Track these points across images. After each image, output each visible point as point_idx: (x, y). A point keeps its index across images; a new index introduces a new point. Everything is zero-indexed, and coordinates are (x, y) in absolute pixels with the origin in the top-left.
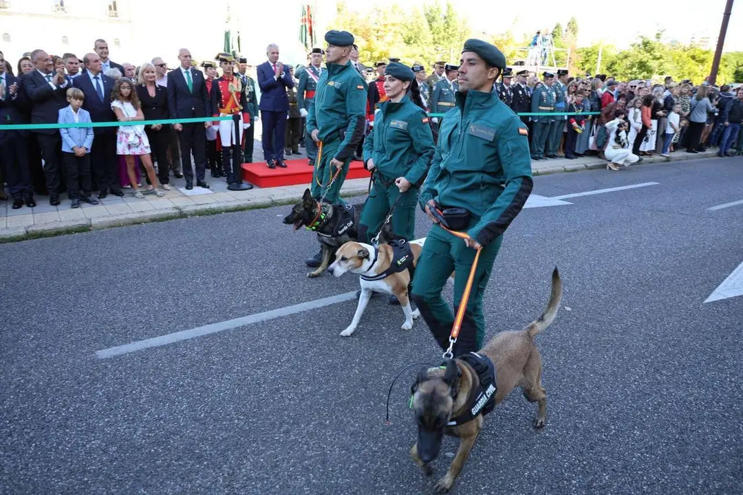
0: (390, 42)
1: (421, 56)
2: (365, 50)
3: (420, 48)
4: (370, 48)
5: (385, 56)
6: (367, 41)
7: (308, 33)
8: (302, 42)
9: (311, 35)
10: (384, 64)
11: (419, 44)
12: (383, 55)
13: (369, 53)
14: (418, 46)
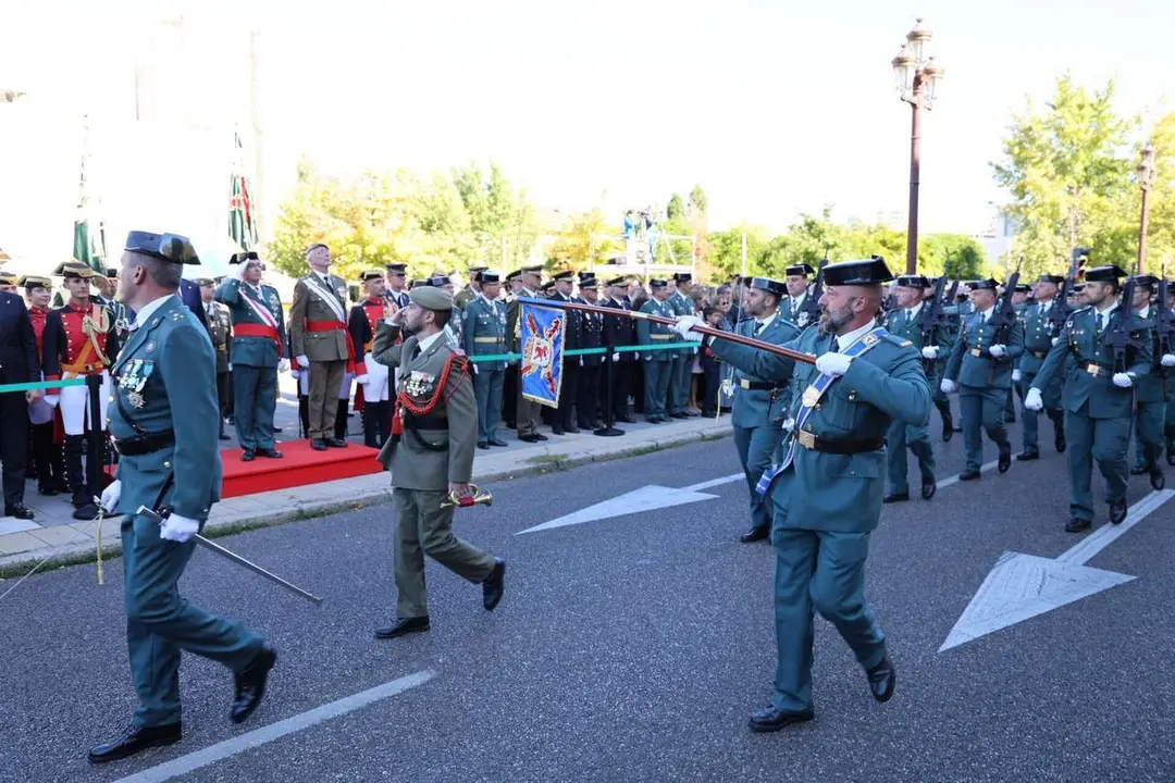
1: (451, 251)
2: (350, 243)
3: (450, 238)
4: (361, 239)
5: (388, 252)
6: (356, 227)
7: (246, 224)
8: (235, 238)
9: (250, 227)
11: (448, 231)
12: (384, 251)
13: (358, 249)
14: (446, 234)
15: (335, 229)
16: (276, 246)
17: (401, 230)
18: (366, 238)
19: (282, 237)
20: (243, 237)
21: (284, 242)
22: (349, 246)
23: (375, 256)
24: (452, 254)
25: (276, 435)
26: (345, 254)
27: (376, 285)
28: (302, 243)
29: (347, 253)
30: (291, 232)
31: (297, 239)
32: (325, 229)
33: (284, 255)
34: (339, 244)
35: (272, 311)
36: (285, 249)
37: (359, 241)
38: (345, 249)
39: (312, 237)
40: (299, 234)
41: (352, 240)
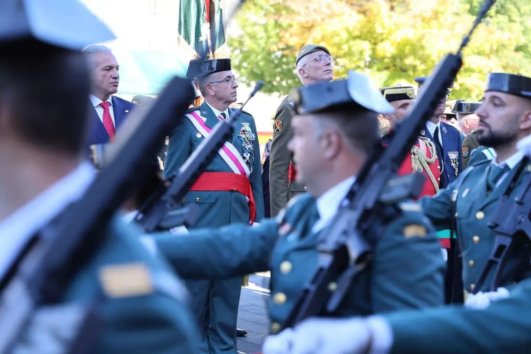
0: (428, 14)
1: (518, 49)
2: (355, 38)
3: (517, 27)
4: (371, 32)
5: (414, 52)
6: (364, 13)
7: (204, 15)
8: (187, 38)
9: (211, 19)
10: (404, 96)
11: (515, 16)
12: (407, 49)
13: (366, 46)
14: (511, 20)
15: (331, 16)
16: (241, 43)
17: (436, 15)
18: (378, 29)
19: (249, 30)
20: (198, 34)
21: (253, 37)
22: (352, 43)
23: (394, 58)
24: (520, 54)
25: (239, 341)
26: (345, 55)
27: (402, 111)
28: (280, 39)
29: (349, 54)
30: (263, 21)
31: (273, 33)
32: (314, 16)
33: (253, 57)
34: (336, 40)
35: (242, 151)
36: (255, 47)
37: (369, 36)
38: (345, 48)
39: (295, 29)
40: (277, 25)
41: (357, 33)
